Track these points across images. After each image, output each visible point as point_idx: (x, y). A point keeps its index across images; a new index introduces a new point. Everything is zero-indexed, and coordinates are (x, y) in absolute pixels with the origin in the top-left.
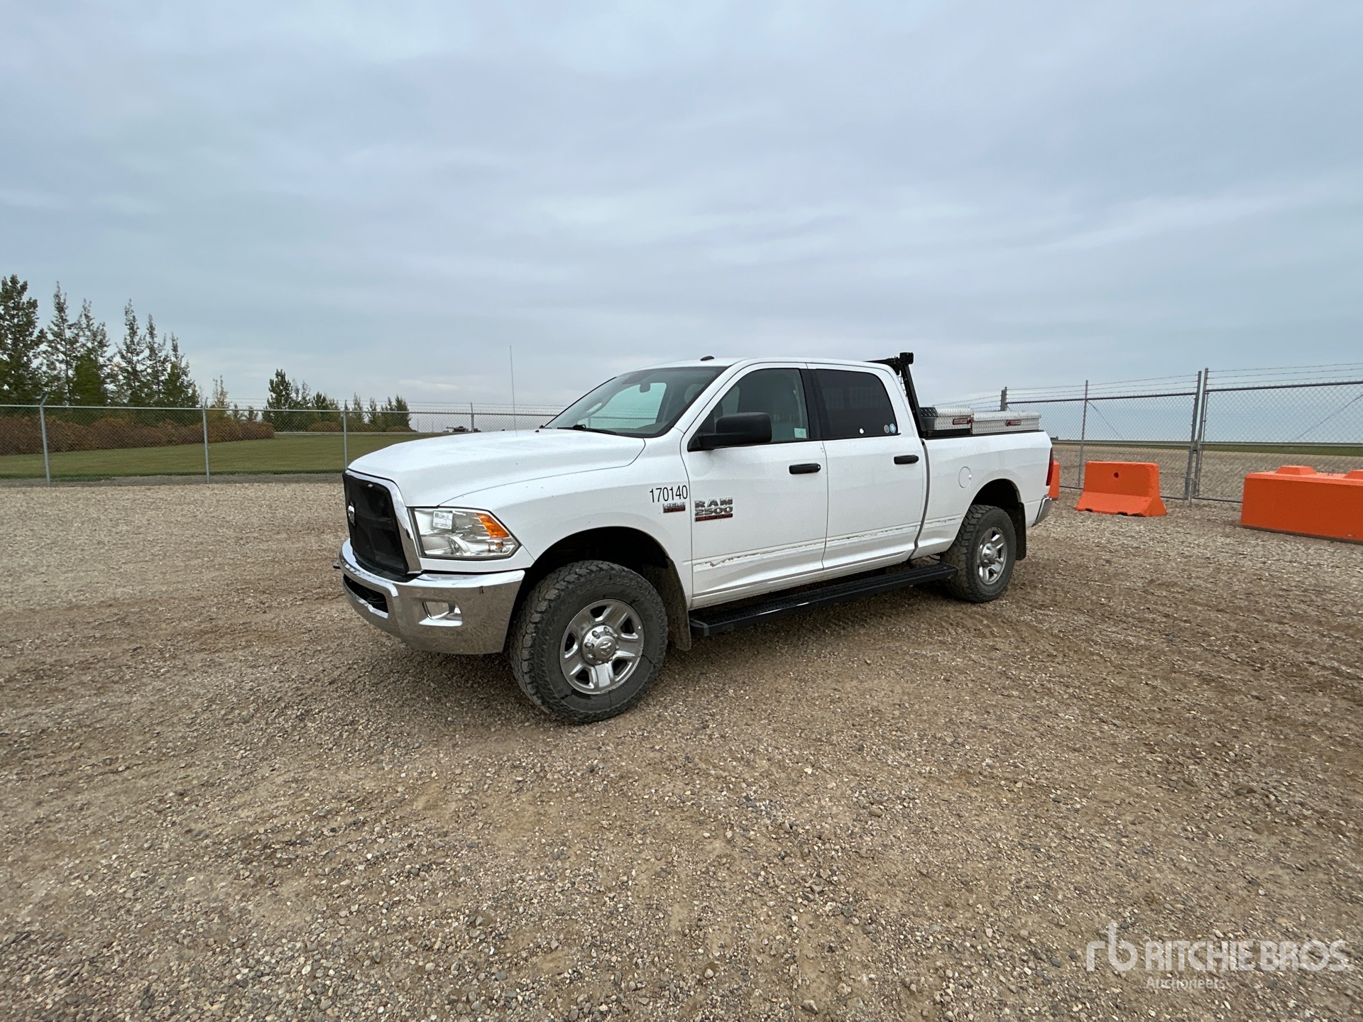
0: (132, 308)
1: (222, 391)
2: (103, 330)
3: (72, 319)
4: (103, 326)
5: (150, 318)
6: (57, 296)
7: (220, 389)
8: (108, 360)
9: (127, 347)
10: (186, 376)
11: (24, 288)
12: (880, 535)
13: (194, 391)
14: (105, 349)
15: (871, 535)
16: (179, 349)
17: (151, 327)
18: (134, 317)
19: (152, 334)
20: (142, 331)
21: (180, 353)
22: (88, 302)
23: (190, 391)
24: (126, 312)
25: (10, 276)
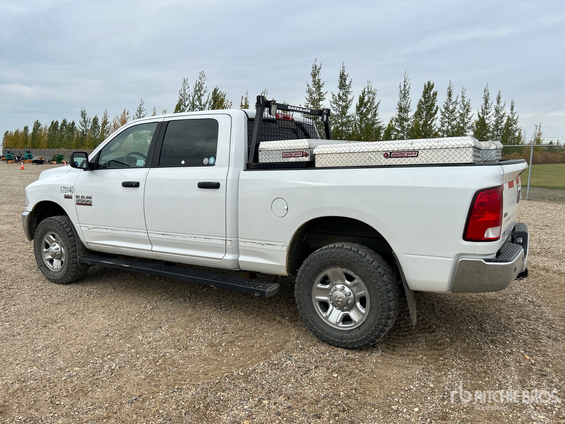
0: (488, 88)
1: (539, 133)
2: (469, 103)
3: (453, 100)
4: (470, 101)
5: (499, 92)
6: (449, 88)
7: (538, 131)
8: (469, 119)
9: (483, 111)
10: (516, 124)
11: (432, 87)
12: (188, 239)
13: (520, 133)
14: (469, 113)
15: (182, 237)
16: (514, 109)
17: (499, 97)
18: (488, 94)
19: (498, 102)
20: (493, 100)
21: (514, 111)
22: (464, 89)
23: (517, 134)
24: (485, 91)
25: (427, 82)
